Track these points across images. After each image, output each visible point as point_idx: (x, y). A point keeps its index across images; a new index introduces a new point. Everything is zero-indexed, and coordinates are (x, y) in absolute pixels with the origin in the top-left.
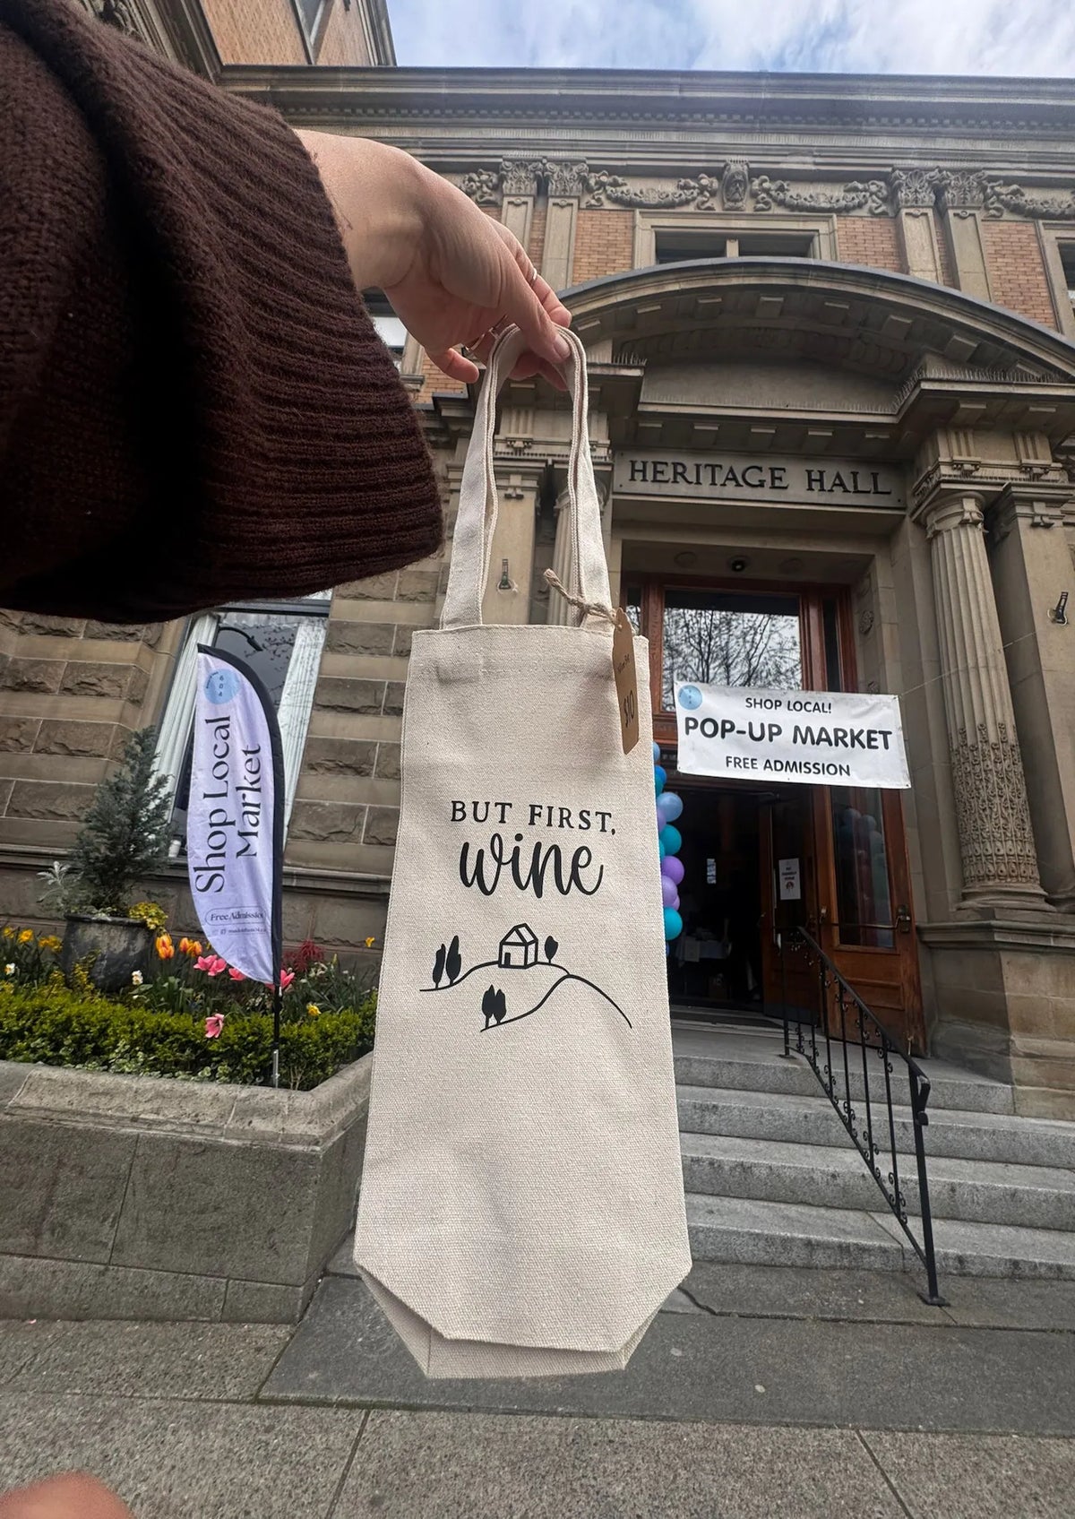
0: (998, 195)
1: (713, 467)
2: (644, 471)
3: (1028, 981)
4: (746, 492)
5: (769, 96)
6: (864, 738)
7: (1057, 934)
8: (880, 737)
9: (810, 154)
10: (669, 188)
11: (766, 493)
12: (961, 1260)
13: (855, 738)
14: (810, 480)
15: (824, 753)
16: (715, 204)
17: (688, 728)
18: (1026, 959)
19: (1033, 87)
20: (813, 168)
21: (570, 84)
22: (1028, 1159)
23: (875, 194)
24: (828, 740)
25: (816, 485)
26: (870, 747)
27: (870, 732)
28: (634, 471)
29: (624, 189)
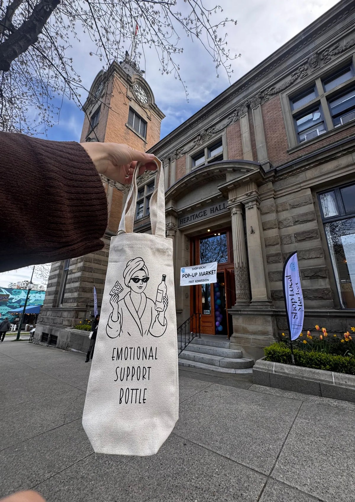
0: (267, 94)
1: (193, 215)
2: (182, 221)
3: (237, 321)
4: (200, 218)
5: (206, 111)
6: (211, 273)
7: (240, 311)
8: (214, 271)
9: (218, 117)
10: (192, 144)
11: (203, 217)
12: (183, 364)
13: (209, 273)
14: (211, 211)
15: (204, 277)
16: (201, 142)
17: (183, 276)
18: (237, 317)
19: (270, 58)
20: (219, 120)
21: (170, 136)
22: (218, 355)
23: (235, 116)
24: (205, 274)
25: (212, 212)
26: (212, 274)
27: (212, 271)
28: (181, 222)
29: (184, 150)
